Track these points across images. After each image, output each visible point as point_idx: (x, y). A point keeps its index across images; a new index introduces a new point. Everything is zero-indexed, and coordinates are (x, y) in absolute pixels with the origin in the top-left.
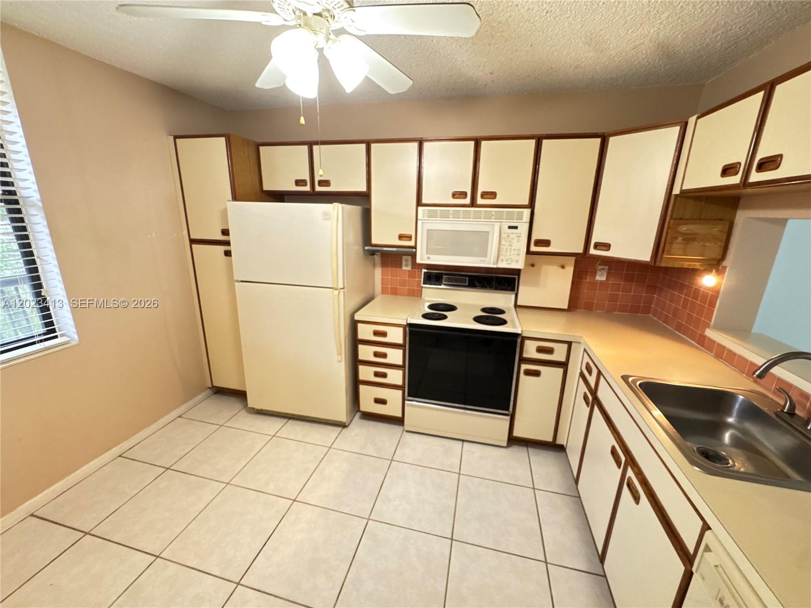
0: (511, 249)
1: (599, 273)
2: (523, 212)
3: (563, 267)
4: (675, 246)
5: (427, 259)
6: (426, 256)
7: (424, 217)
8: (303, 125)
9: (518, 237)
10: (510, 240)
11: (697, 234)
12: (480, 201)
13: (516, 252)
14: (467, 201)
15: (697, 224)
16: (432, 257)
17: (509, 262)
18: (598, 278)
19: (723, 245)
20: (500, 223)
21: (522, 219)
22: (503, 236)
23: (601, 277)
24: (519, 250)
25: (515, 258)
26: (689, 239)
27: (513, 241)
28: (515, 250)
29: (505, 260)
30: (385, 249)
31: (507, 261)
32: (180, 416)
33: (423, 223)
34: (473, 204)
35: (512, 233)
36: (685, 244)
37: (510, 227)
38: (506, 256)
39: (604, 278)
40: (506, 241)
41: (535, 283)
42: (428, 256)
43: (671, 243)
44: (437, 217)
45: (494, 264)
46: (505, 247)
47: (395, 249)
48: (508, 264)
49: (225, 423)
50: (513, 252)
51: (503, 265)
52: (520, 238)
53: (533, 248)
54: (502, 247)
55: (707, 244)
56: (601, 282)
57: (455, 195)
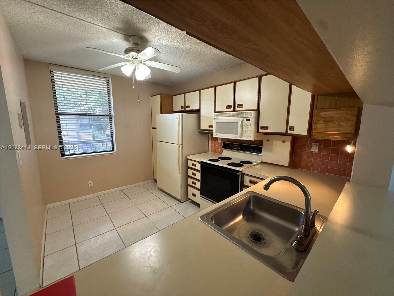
0: (247, 130)
1: (313, 147)
2: (252, 112)
3: (284, 142)
4: (318, 125)
5: (216, 135)
6: (215, 134)
7: (215, 117)
8: (134, 88)
9: (250, 124)
10: (247, 126)
11: (333, 117)
12: (237, 109)
13: (250, 132)
14: (232, 109)
15: (333, 111)
16: (217, 134)
17: (247, 137)
18: (312, 150)
19: (355, 124)
20: (242, 118)
21: (252, 116)
22: (244, 124)
23: (314, 149)
24: (251, 131)
25: (249, 135)
26: (327, 121)
27: (248, 127)
28: (249, 131)
29: (245, 136)
30: (204, 131)
31: (246, 136)
32: (141, 185)
33: (214, 120)
34: (234, 110)
35: (248, 123)
36: (326, 124)
37: (247, 120)
38: (245, 134)
39: (317, 151)
40: (245, 127)
41: (270, 150)
42: (216, 134)
43: (316, 124)
44: (219, 117)
45: (240, 138)
46: (245, 130)
47: (207, 131)
48: (247, 138)
49: (151, 190)
50: (249, 132)
51: (244, 138)
52: (251, 125)
53: (260, 130)
54: (244, 129)
55: (342, 123)
56: (315, 153)
57: (227, 107)
